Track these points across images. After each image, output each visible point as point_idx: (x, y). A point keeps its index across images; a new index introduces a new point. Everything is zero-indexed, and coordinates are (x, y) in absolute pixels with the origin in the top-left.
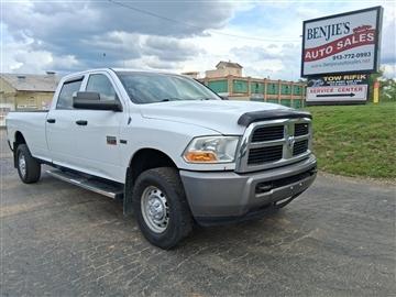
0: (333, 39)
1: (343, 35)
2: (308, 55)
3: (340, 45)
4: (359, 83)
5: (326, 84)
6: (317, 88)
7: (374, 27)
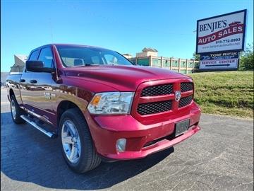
0: (216, 31)
1: (222, 28)
2: (200, 41)
3: (220, 34)
4: (232, 58)
5: (211, 59)
6: (206, 61)
7: (242, 23)
